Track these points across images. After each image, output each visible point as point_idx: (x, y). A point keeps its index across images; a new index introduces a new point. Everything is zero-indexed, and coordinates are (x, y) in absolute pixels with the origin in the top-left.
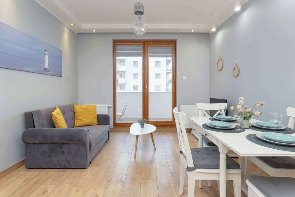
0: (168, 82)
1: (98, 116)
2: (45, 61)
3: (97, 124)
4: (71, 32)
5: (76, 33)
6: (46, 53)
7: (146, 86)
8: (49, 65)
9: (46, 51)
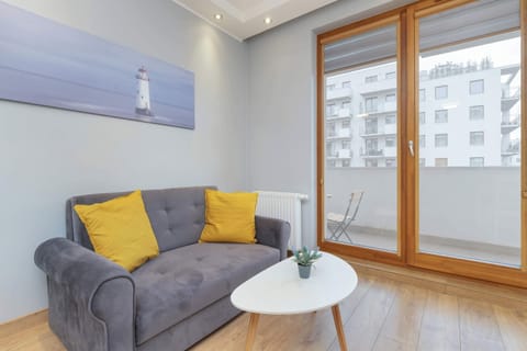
0: (508, 151)
1: (258, 220)
2: (138, 92)
3: (252, 242)
4: (225, 37)
5: (241, 40)
6: (144, 75)
7: (411, 142)
8: (151, 101)
9: (141, 70)
